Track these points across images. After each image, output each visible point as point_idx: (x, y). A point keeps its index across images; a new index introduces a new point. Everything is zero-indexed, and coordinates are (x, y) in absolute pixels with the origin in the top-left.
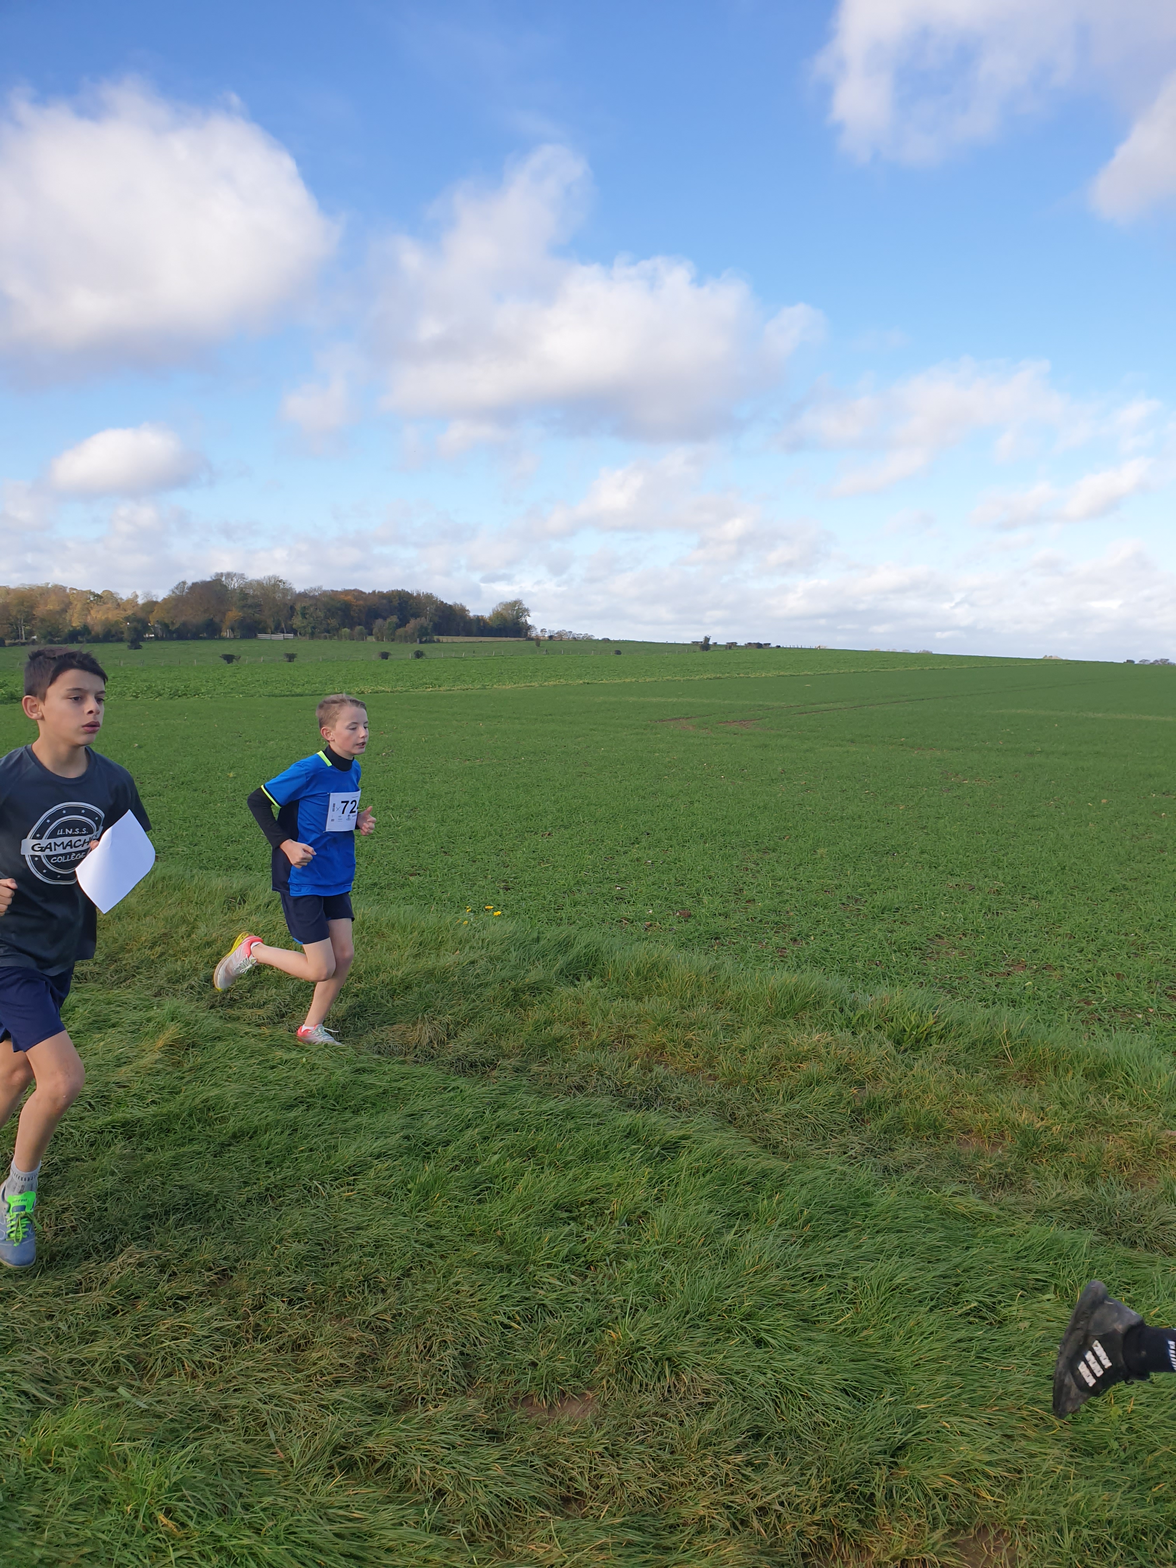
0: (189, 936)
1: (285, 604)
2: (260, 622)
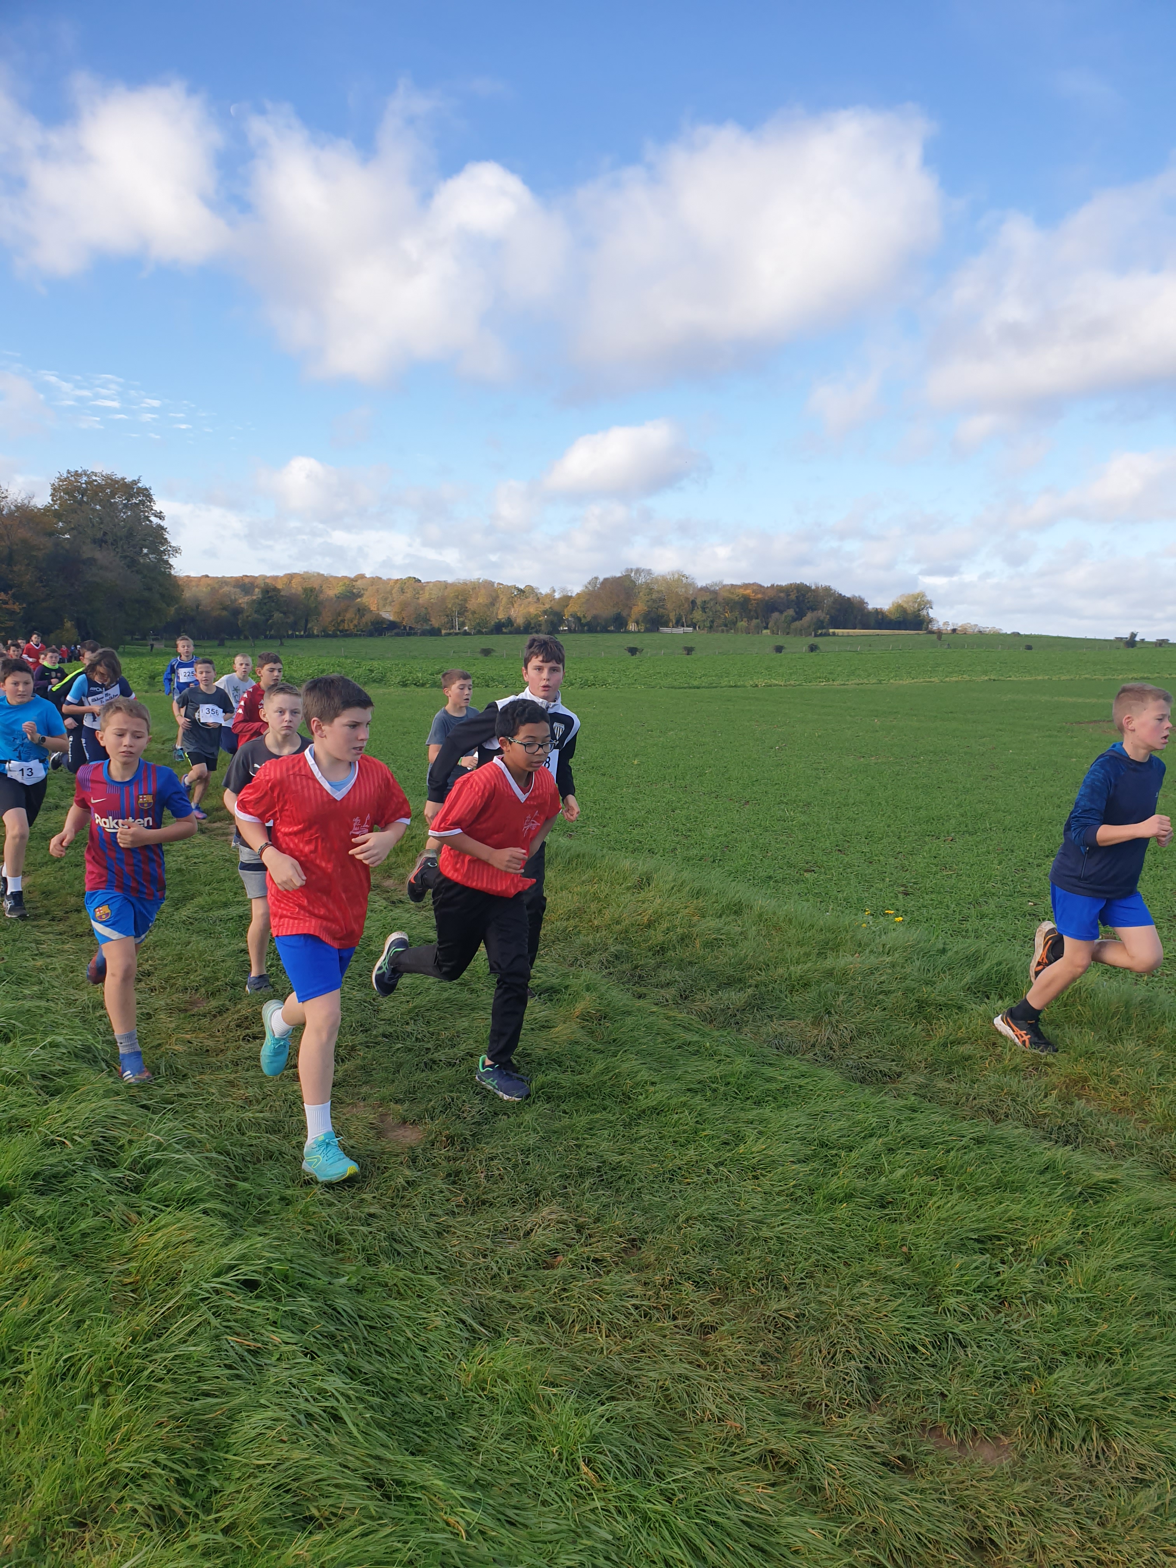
1: (687, 599)
2: (663, 616)
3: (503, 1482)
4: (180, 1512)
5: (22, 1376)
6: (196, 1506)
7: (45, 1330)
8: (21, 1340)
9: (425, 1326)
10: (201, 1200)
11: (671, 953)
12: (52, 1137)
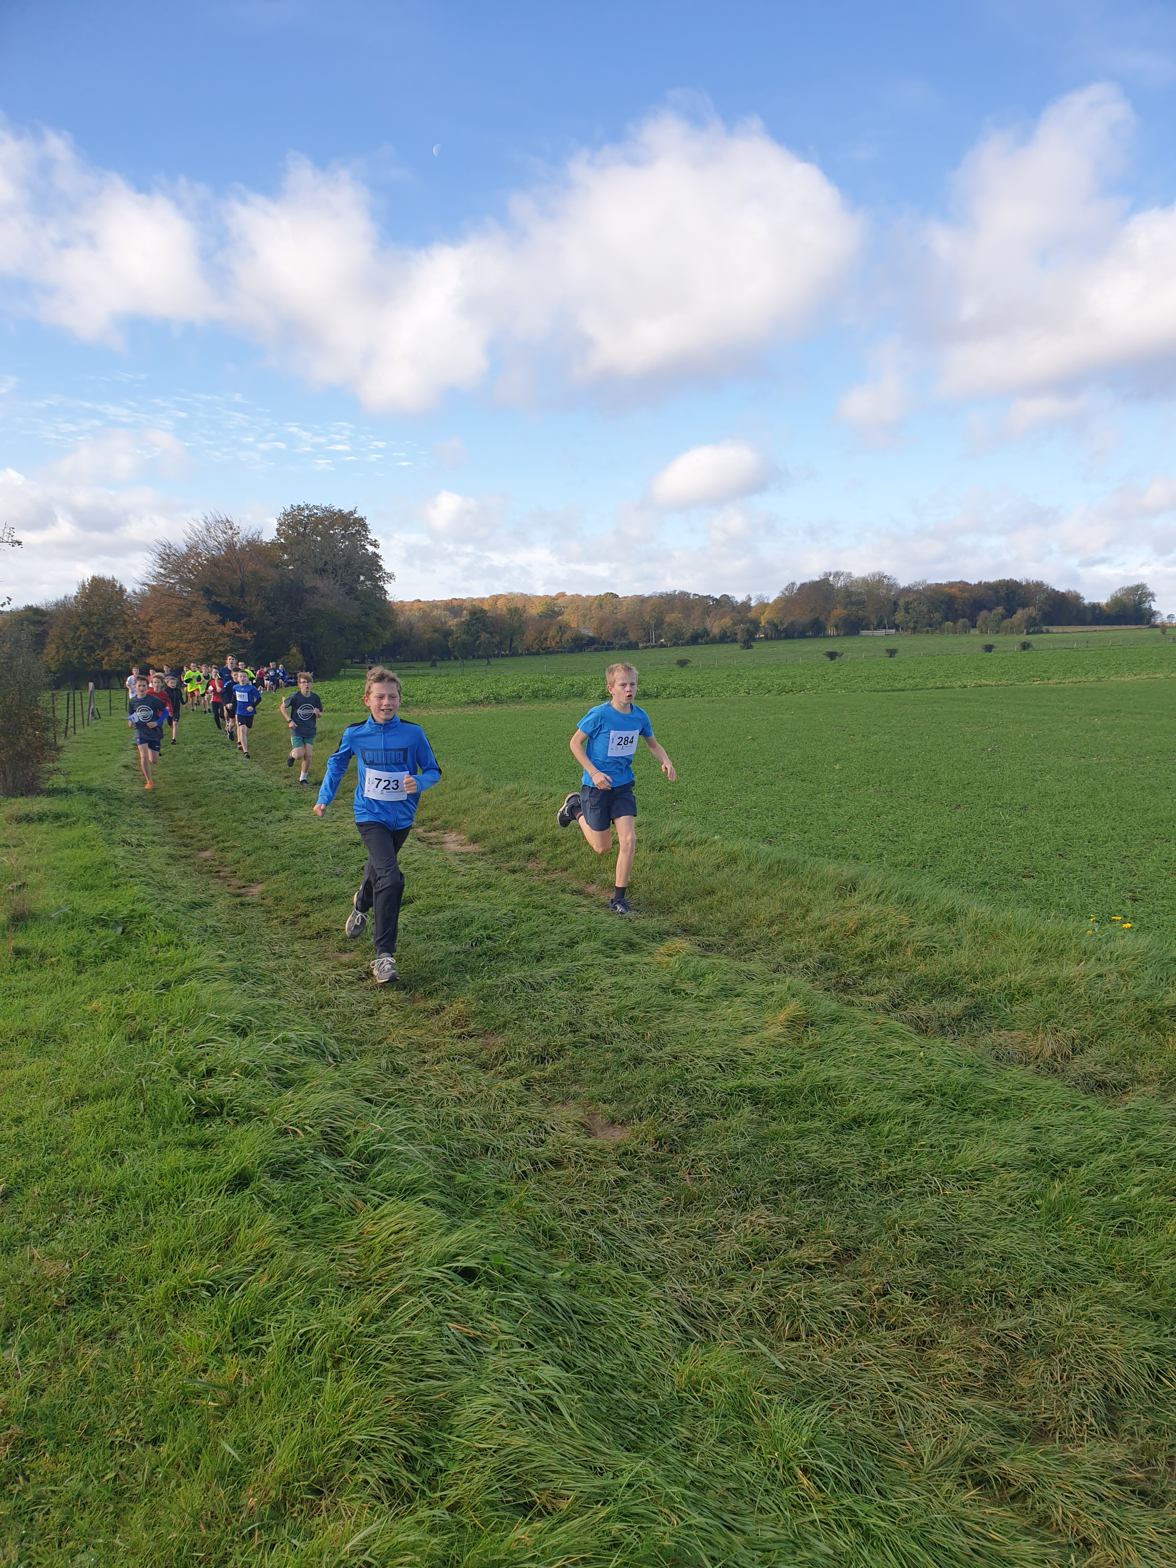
0: (804, 917)
1: (889, 600)
2: (863, 619)
3: (719, 1486)
4: (407, 1486)
5: (264, 1347)
6: (423, 1483)
7: (282, 1305)
8: (262, 1314)
9: (637, 1324)
10: (423, 1191)
11: (879, 961)
12: (285, 1126)
